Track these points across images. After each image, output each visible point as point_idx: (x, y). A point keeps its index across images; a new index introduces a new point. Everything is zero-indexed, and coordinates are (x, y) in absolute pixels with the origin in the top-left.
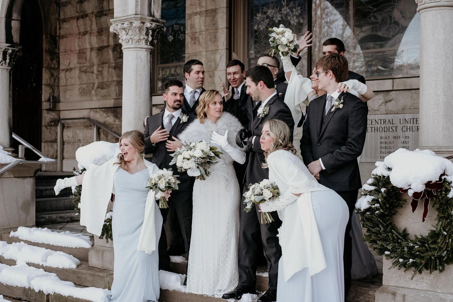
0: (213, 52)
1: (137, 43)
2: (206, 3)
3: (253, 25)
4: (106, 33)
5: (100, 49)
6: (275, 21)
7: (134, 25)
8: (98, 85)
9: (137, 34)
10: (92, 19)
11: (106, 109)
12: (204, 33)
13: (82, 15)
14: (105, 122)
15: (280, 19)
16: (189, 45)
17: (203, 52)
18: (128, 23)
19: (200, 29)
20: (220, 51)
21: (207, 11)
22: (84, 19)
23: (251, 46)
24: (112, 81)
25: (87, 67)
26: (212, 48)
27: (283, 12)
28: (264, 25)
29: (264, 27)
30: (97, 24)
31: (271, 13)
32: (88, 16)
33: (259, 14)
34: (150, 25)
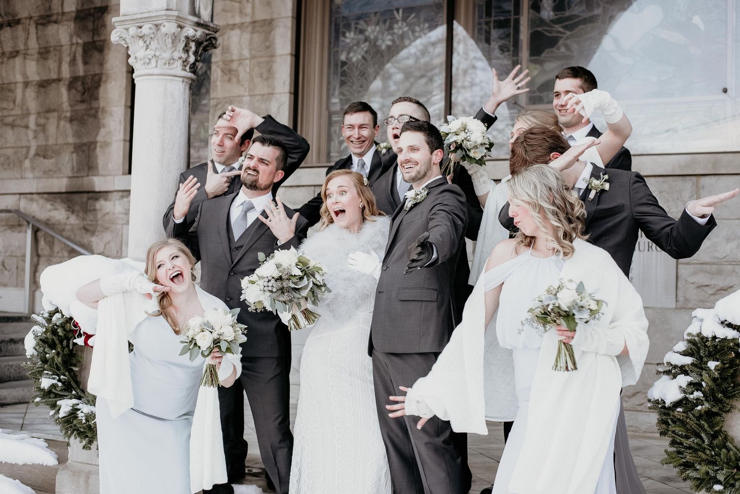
0: (265, 97)
1: (167, 66)
2: (253, 8)
3: (337, 52)
4: (56, 55)
5: (44, 85)
6: (380, 46)
7: (163, 30)
8: (37, 150)
9: (167, 48)
10: (28, 30)
11: (52, 196)
12: (248, 62)
13: (8, 21)
14: (48, 220)
15: (389, 43)
16: (218, 83)
17: (246, 96)
18: (150, 26)
19: (241, 54)
20: (277, 96)
21: (255, 22)
22: (13, 28)
23: (334, 89)
24: (65, 144)
25: (15, 117)
26: (261, 89)
27: (396, 31)
28: (360, 54)
29: (360, 57)
30: (38, 38)
31: (373, 31)
32: (21, 22)
33: (350, 31)
34: (194, 32)
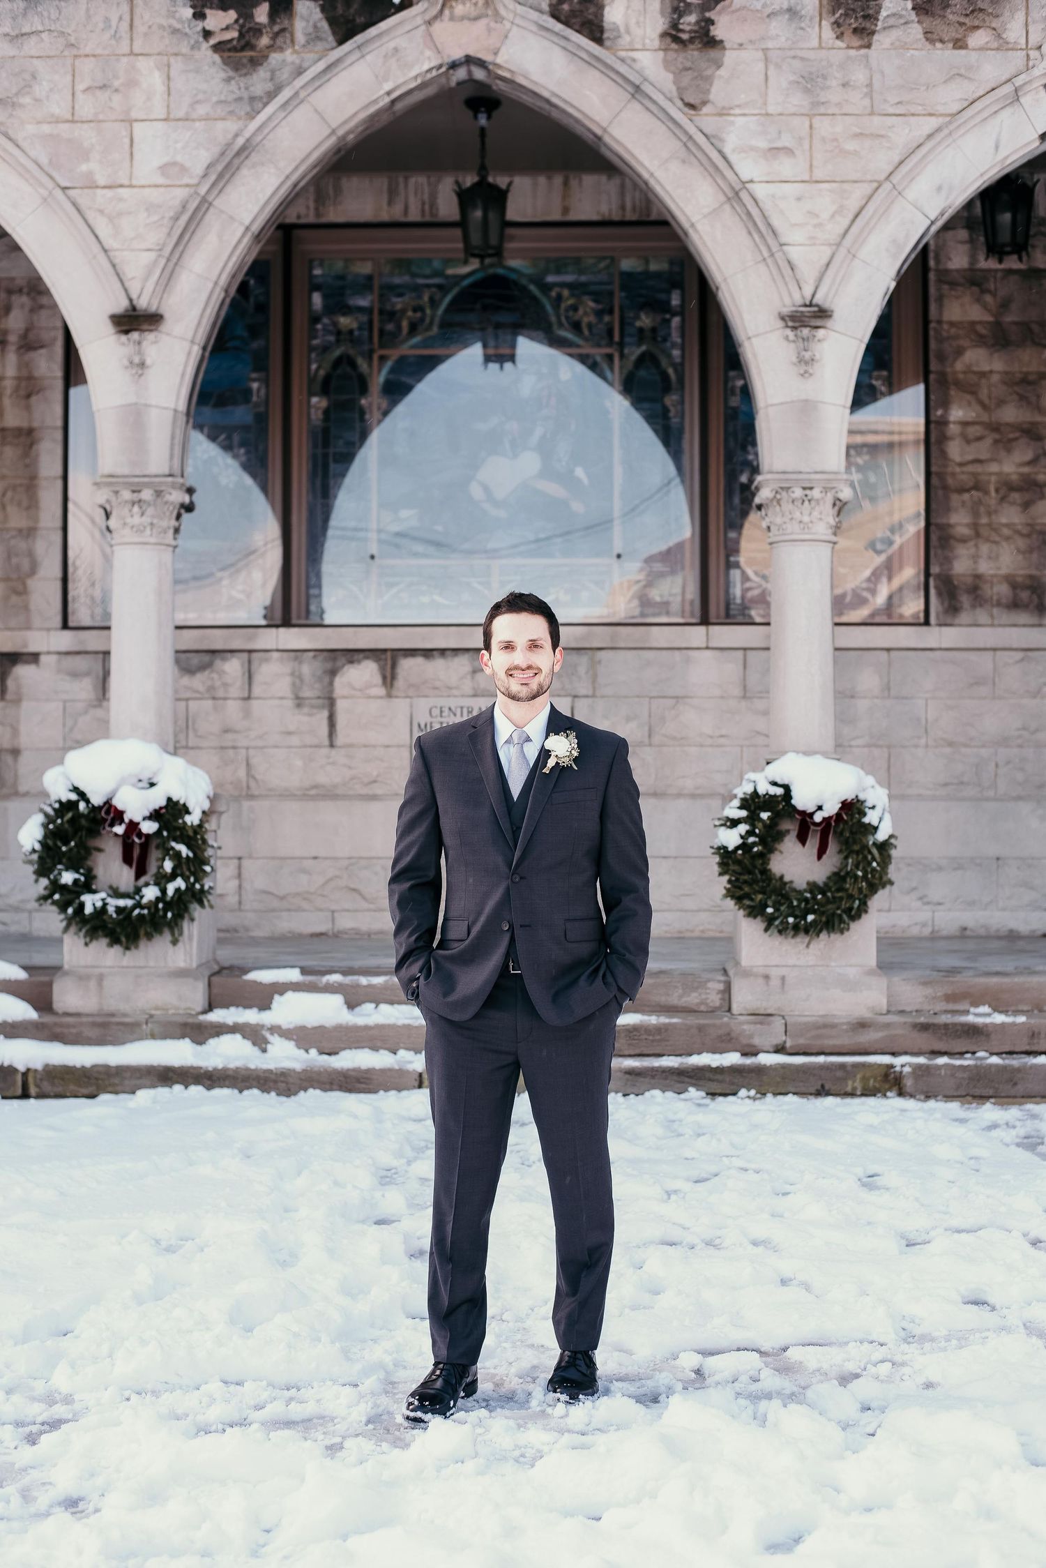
0: (25, 532)
1: (162, 535)
7: (169, 497)
9: (165, 516)
18: (152, 492)
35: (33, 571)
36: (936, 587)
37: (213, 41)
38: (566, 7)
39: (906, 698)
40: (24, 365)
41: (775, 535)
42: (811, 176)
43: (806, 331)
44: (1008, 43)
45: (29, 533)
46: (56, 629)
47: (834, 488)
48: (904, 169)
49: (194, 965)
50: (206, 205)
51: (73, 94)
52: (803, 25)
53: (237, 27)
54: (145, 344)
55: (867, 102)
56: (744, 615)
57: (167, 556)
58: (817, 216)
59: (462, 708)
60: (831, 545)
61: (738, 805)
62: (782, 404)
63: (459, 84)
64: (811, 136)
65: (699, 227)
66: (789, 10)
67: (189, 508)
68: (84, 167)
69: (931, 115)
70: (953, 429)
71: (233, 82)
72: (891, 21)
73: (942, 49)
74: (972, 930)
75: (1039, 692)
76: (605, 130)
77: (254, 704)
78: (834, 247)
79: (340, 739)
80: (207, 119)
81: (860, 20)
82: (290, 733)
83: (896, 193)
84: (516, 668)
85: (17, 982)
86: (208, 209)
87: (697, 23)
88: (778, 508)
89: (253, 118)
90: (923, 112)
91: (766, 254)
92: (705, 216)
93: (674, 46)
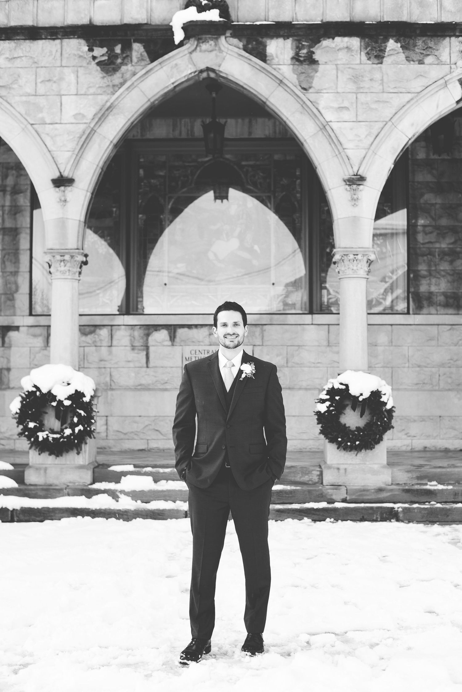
0: (13, 273)
9: (75, 267)
21: (4, 229)
35: (17, 290)
36: (412, 298)
37: (97, 61)
38: (250, 46)
39: (399, 346)
40: (14, 201)
41: (341, 275)
42: (357, 119)
43: (355, 186)
44: (442, 62)
45: (15, 273)
46: (27, 316)
47: (367, 255)
48: (397, 116)
49: (87, 463)
50: (94, 132)
51: (36, 84)
52: (353, 54)
53: (107, 55)
54: (66, 192)
55: (381, 87)
56: (328, 310)
57: (76, 284)
58: (359, 136)
59: (204, 350)
60: (366, 279)
61: (326, 393)
62: (344, 218)
63: (204, 79)
64: (357, 102)
65: (308, 141)
66: (347, 47)
67: (86, 263)
68: (40, 115)
69: (409, 93)
70: (420, 228)
71: (105, 79)
72: (391, 52)
73: (413, 64)
74: (428, 448)
75: (458, 343)
76: (267, 99)
77: (114, 349)
78: (367, 150)
79: (151, 364)
80: (94, 94)
81: (378, 52)
82: (129, 361)
83: (393, 126)
84: (229, 334)
85: (9, 471)
86: (94, 133)
87: (307, 53)
88: (343, 263)
89: (114, 94)
90: (406, 92)
91: (337, 153)
92: (311, 137)
93: (297, 63)
